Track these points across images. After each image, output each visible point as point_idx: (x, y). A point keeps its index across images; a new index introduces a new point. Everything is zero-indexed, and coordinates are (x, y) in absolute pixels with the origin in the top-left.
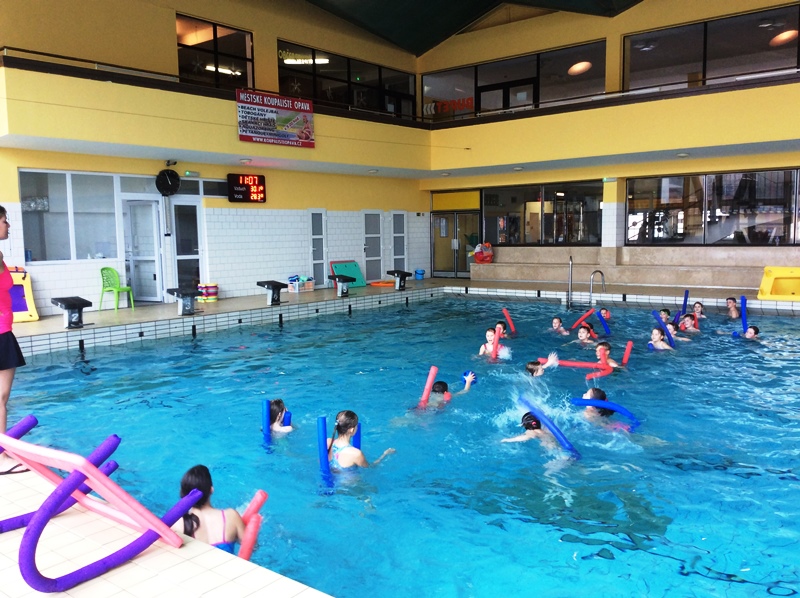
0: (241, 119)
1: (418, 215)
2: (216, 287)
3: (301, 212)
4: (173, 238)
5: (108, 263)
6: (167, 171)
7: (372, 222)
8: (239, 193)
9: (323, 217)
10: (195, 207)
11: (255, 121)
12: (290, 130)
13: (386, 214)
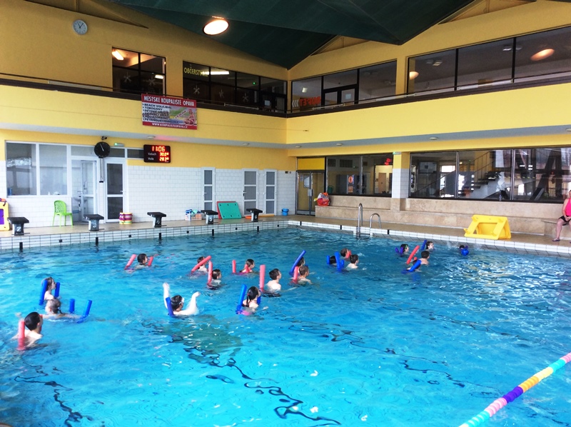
0: (144, 112)
1: (286, 172)
2: (131, 215)
3: (196, 169)
4: (105, 183)
5: (61, 198)
6: (101, 143)
7: (250, 177)
8: (151, 157)
9: (213, 173)
10: (121, 165)
11: (154, 113)
12: (179, 119)
13: (261, 171)
